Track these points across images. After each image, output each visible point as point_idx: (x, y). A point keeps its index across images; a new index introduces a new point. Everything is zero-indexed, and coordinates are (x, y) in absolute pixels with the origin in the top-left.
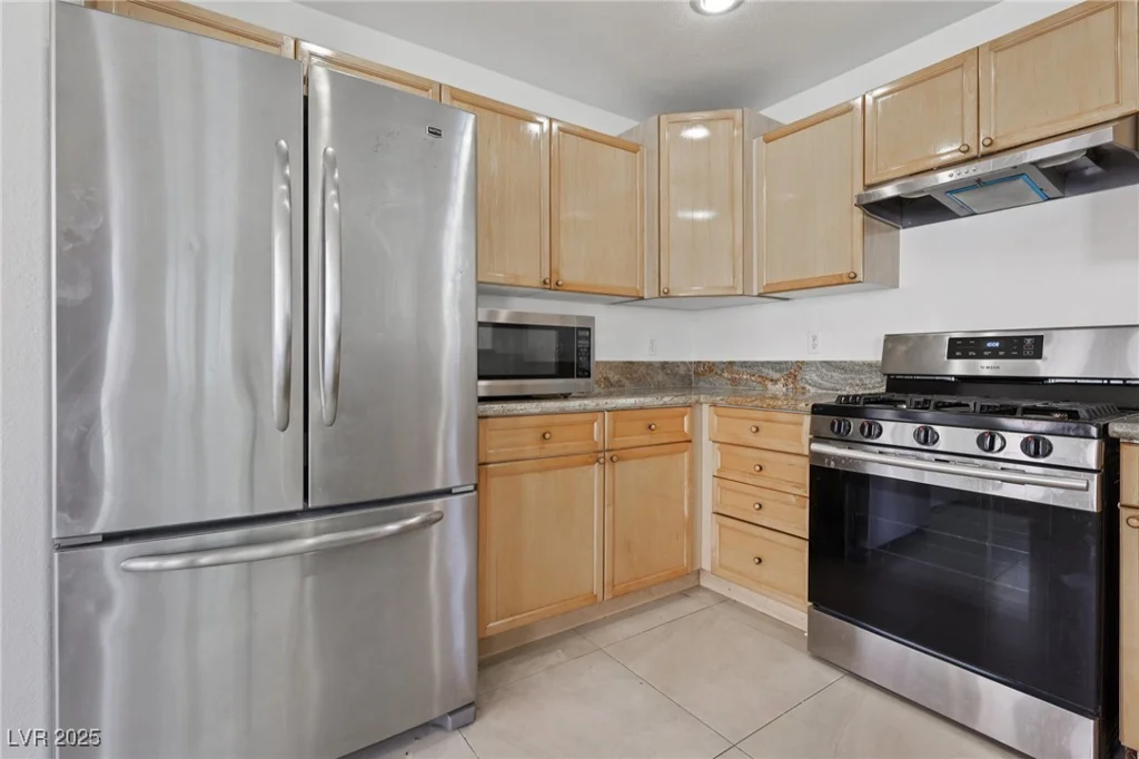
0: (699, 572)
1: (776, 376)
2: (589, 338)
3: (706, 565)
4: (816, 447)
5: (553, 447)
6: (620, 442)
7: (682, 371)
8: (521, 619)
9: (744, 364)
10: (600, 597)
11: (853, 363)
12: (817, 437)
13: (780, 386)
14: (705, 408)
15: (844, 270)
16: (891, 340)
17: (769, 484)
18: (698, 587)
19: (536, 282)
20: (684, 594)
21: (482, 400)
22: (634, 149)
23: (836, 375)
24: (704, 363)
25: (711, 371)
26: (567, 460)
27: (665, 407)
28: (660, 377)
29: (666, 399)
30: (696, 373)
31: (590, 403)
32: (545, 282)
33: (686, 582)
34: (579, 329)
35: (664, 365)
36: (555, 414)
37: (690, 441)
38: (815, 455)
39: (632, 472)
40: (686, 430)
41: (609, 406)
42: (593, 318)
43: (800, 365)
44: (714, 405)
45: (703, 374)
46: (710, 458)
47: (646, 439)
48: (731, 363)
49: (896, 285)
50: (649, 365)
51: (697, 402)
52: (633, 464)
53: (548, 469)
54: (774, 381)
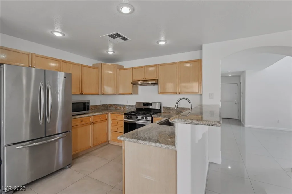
0: (109, 141)
1: (122, 107)
2: (89, 104)
3: (110, 140)
4: (125, 119)
5: (83, 123)
6: (94, 121)
7: (106, 106)
8: (77, 152)
9: (117, 105)
10: (91, 146)
11: (133, 105)
12: (125, 118)
13: (123, 109)
14: (110, 114)
15: (130, 92)
16: (137, 103)
17: (119, 125)
18: (109, 144)
19: (78, 93)
20: (106, 145)
21: (73, 116)
22: (97, 69)
23: (131, 107)
24: (110, 104)
25: (112, 106)
26: (85, 125)
27: (103, 114)
28: (102, 107)
29: (103, 113)
30: (109, 106)
31: (89, 115)
32: (80, 93)
33: (106, 143)
34: (87, 102)
35: (103, 105)
36: (83, 117)
37: (107, 120)
38: (124, 121)
39: (97, 126)
40: (106, 117)
41: (93, 115)
42: (90, 100)
43: (126, 105)
44: (111, 113)
45: (110, 106)
46: (110, 122)
47: (99, 120)
48: (115, 105)
49: (138, 94)
50: (100, 105)
51: (108, 113)
52: (97, 124)
53: (82, 127)
54: (122, 108)
